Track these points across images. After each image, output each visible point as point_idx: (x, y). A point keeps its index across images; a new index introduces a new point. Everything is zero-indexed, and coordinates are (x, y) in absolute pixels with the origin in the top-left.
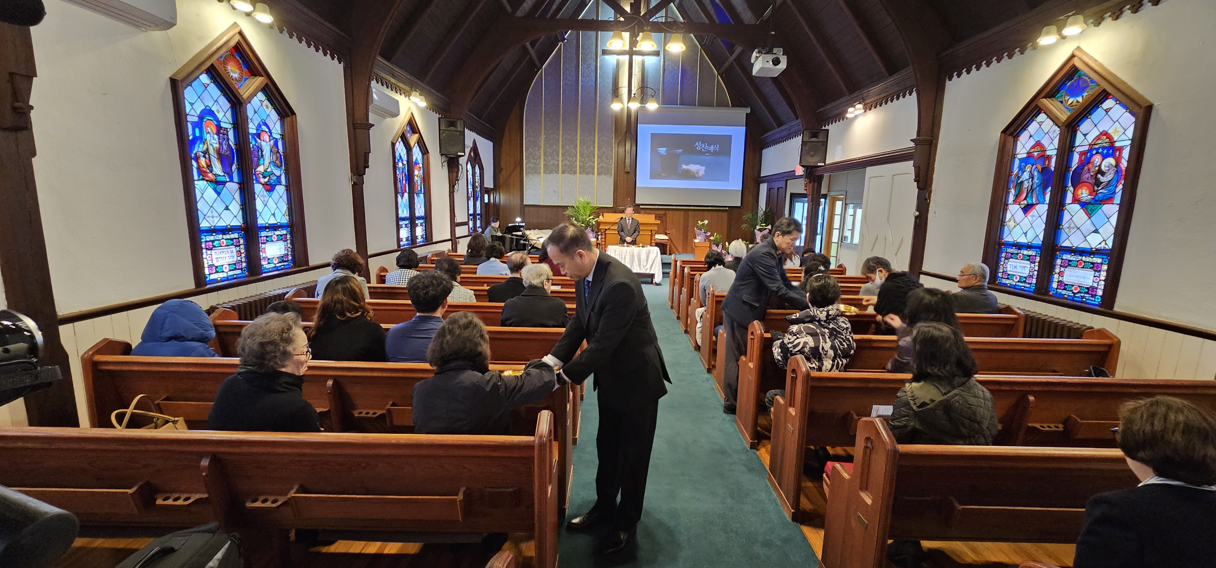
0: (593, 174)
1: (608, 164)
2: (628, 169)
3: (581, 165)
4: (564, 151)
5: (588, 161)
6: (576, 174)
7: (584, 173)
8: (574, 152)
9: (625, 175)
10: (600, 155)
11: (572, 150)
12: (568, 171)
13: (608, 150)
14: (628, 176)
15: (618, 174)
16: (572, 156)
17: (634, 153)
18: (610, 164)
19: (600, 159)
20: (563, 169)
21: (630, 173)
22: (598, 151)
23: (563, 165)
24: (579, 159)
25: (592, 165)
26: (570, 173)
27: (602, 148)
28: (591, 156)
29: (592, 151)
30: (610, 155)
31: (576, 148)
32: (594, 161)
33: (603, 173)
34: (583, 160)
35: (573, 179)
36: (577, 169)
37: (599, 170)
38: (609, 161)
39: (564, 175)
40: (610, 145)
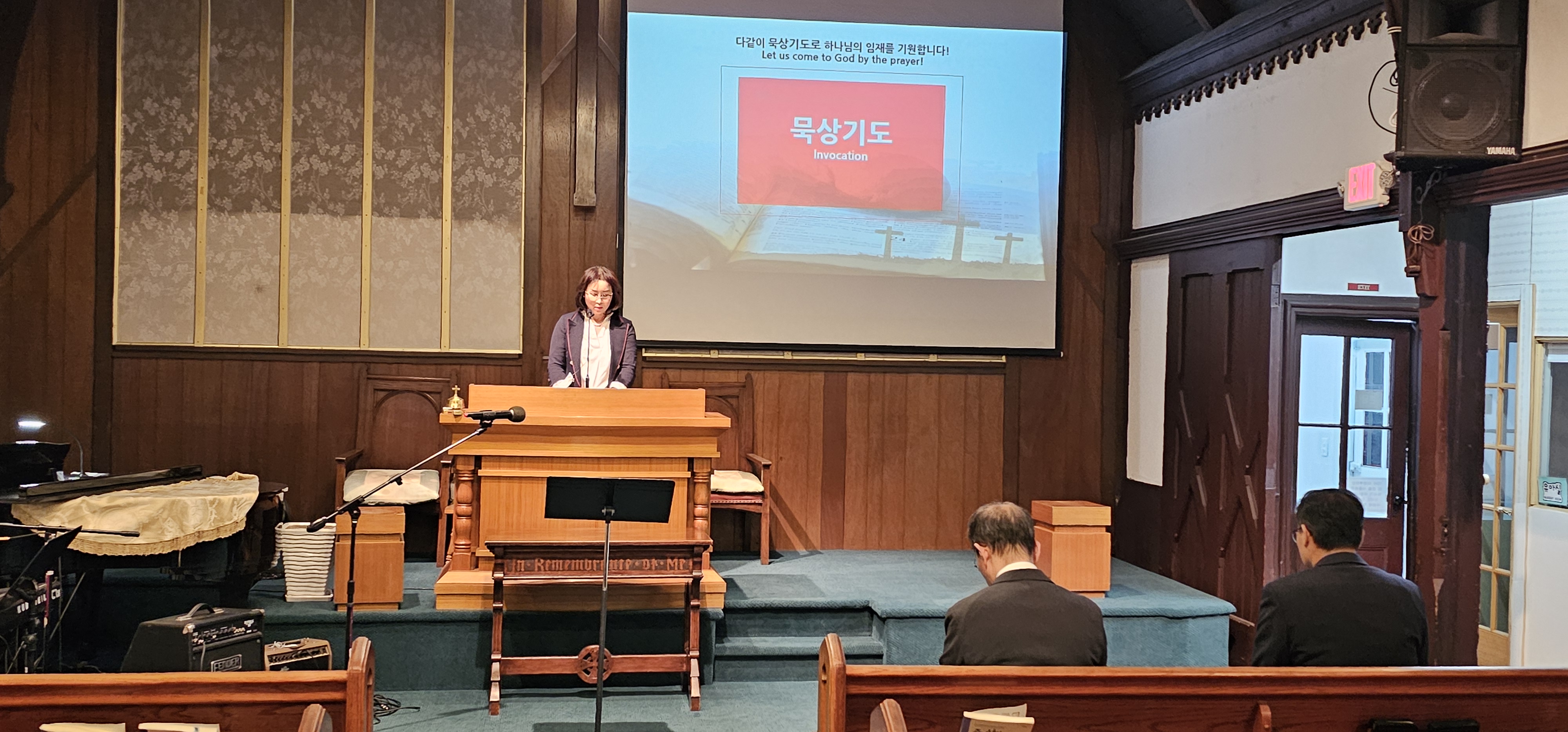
0: (437, 214)
1: (500, 173)
2: (586, 195)
3: (380, 175)
4: (302, 116)
5: (411, 160)
6: (357, 216)
7: (392, 211)
8: (349, 121)
9: (572, 222)
10: (465, 135)
11: (338, 111)
12: (320, 200)
13: (502, 116)
14: (587, 222)
15: (544, 215)
16: (339, 136)
17: (611, 132)
18: (508, 174)
19: (464, 155)
20: (298, 192)
21: (598, 211)
22: (458, 120)
23: (299, 176)
24: (373, 150)
25: (428, 179)
26: (329, 208)
27: (476, 106)
28: (425, 140)
29: (431, 116)
30: (509, 135)
31: (360, 106)
32: (438, 162)
33: (478, 214)
34: (391, 155)
35: (342, 234)
36: (362, 193)
37: (460, 201)
38: (506, 160)
39: (304, 217)
40: (510, 94)
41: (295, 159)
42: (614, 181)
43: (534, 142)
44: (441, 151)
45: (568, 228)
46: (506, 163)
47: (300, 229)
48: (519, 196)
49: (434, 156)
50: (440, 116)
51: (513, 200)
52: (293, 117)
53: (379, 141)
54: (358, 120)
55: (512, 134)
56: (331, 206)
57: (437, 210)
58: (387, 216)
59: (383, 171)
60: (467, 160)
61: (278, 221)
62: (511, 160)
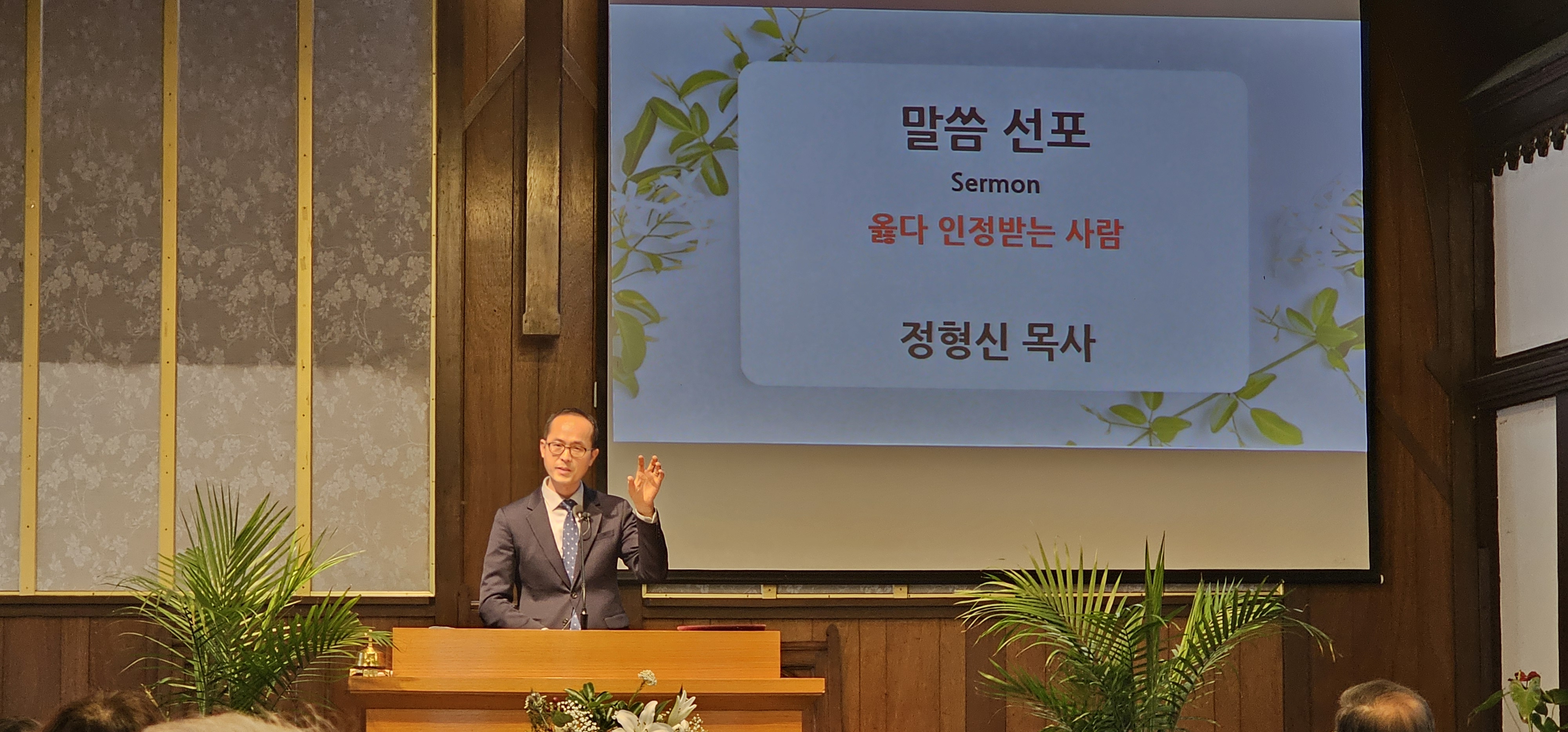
0: (287, 357)
1: (394, 283)
2: (544, 316)
3: (191, 293)
4: (58, 196)
5: (241, 266)
6: (152, 365)
7: (212, 354)
8: (136, 203)
9: (516, 363)
10: (333, 221)
11: (119, 185)
12: (89, 338)
13: (396, 186)
14: (545, 364)
15: (469, 353)
16: (121, 228)
17: (582, 205)
18: (407, 286)
19: (332, 254)
20: (53, 324)
21: (560, 344)
22: (322, 196)
23: (53, 297)
24: (178, 251)
25: (272, 299)
26: (104, 351)
27: (352, 170)
28: (266, 231)
29: (275, 190)
30: (407, 219)
31: (155, 177)
32: (288, 269)
33: (356, 354)
34: (210, 257)
35: (128, 396)
36: (159, 324)
37: (324, 332)
38: (404, 261)
39: (63, 368)
40: (409, 149)
41: (46, 270)
42: (587, 290)
43: (450, 230)
44: (292, 247)
45: (508, 374)
46: (404, 267)
47: (54, 389)
48: (425, 323)
49: (281, 257)
50: (291, 188)
51: (417, 330)
52: (42, 199)
53: (188, 236)
54: (152, 199)
55: (413, 216)
56: (107, 349)
57: (287, 349)
58: (204, 361)
59: (195, 287)
60: (337, 264)
61: (18, 375)
62: (411, 261)
